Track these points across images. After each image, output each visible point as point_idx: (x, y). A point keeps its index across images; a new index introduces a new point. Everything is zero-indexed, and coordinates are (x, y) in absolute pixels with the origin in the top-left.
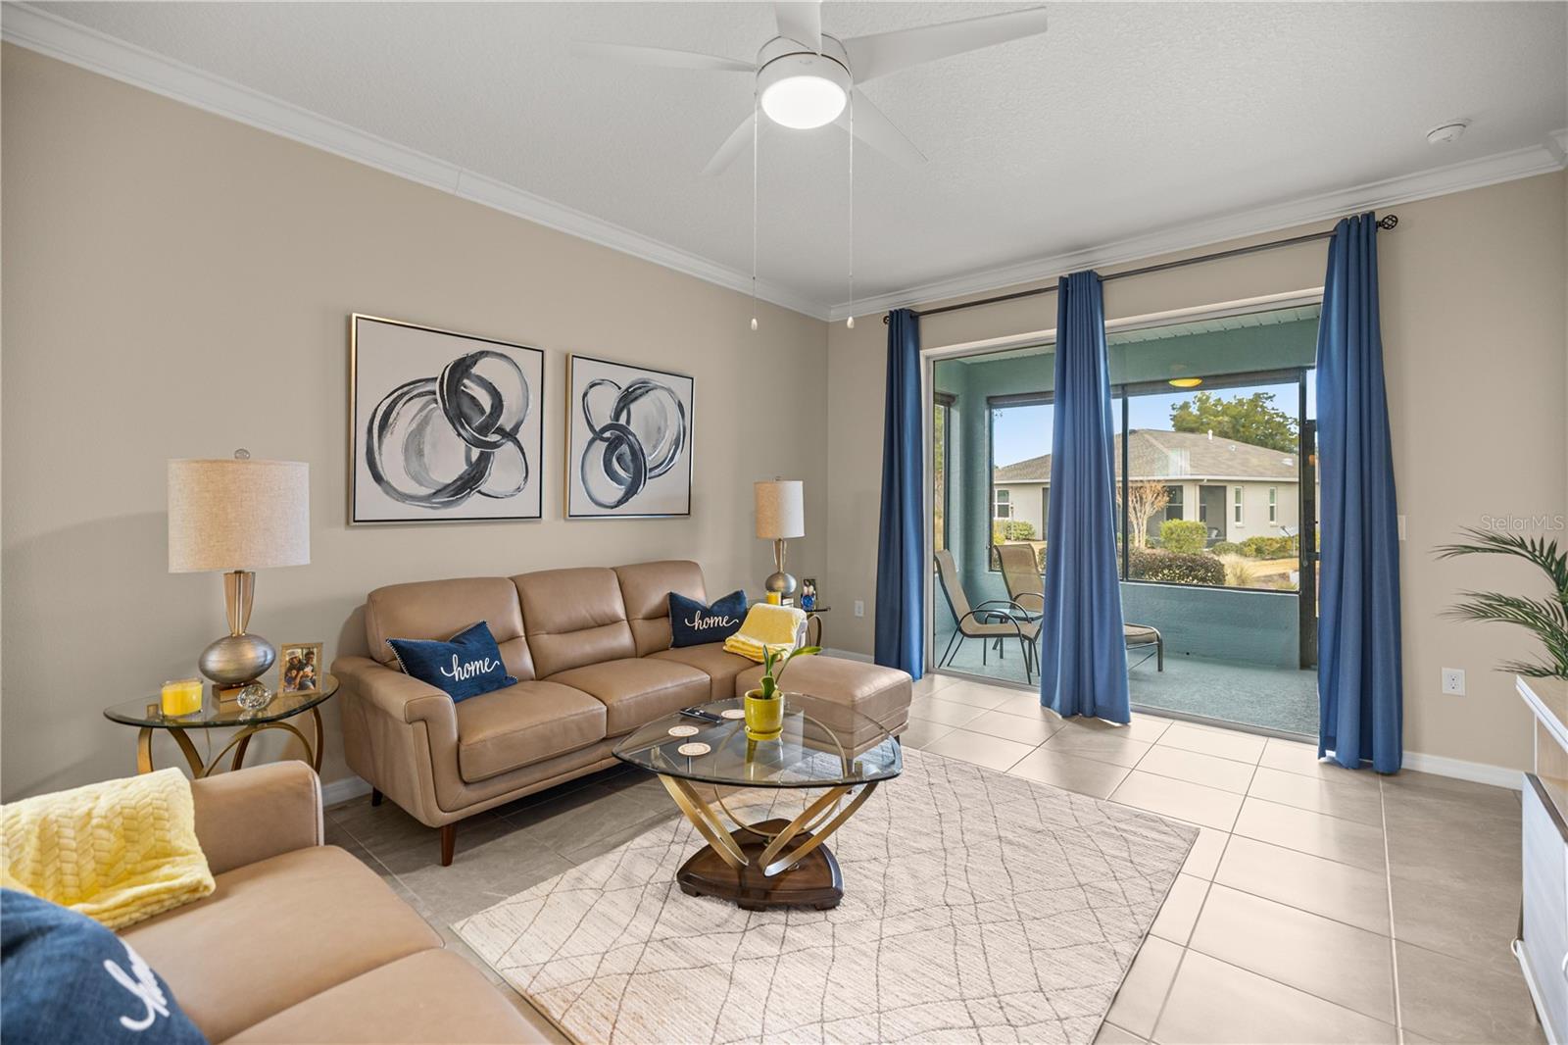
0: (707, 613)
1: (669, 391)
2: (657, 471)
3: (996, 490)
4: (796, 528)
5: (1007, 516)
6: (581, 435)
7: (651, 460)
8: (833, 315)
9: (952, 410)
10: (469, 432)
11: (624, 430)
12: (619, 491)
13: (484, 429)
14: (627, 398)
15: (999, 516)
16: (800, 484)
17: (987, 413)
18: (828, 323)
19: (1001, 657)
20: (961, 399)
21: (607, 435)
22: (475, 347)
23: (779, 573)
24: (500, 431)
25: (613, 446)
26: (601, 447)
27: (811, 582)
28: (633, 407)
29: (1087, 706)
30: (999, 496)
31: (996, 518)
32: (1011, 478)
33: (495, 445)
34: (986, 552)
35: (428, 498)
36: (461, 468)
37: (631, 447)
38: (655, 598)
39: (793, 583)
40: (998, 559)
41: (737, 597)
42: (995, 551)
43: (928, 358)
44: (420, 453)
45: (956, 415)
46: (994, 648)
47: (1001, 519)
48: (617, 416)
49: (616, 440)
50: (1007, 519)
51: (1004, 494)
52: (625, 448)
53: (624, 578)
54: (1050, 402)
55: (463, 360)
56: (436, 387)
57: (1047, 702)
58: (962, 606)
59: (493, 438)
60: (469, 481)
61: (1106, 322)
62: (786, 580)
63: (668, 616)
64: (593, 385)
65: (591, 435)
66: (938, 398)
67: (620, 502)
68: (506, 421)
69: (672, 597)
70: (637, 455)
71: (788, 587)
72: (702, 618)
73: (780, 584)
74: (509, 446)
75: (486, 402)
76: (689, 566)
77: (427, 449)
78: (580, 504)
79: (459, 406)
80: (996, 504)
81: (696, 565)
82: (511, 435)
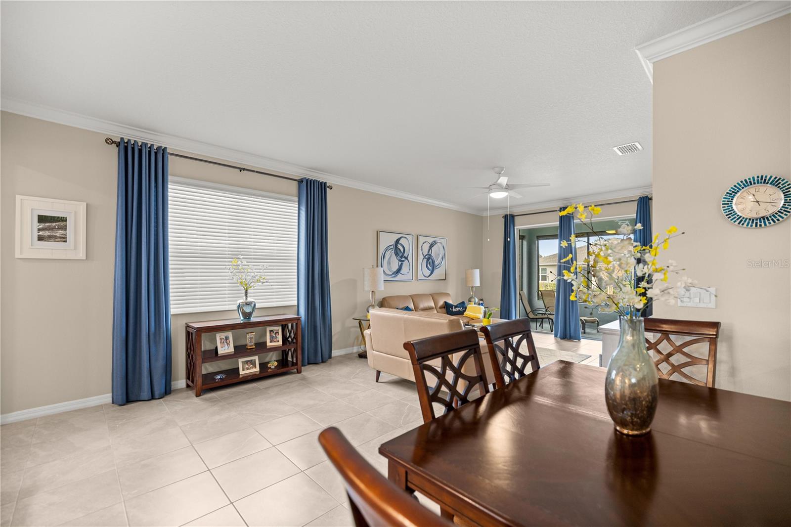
0: (456, 307)
1: (441, 243)
2: (438, 267)
3: (540, 268)
4: (478, 284)
5: (546, 280)
6: (421, 257)
7: (436, 263)
8: (484, 214)
9: (523, 241)
10: (399, 258)
11: (430, 255)
12: (429, 272)
13: (401, 257)
14: (431, 246)
15: (542, 280)
16: (478, 270)
17: (537, 242)
18: (482, 217)
19: (542, 328)
20: (527, 237)
21: (427, 257)
22: (399, 236)
23: (472, 297)
24: (405, 257)
25: (428, 259)
26: (425, 260)
27: (482, 300)
28: (433, 248)
29: (568, 336)
30: (542, 271)
31: (540, 281)
32: (548, 262)
33: (403, 261)
34: (537, 293)
35: (391, 275)
36: (397, 267)
37: (432, 260)
38: (441, 303)
39: (477, 300)
40: (541, 295)
41: (463, 303)
42: (540, 292)
43: (517, 229)
44: (390, 263)
45: (525, 243)
46: (540, 326)
47: (543, 282)
48: (429, 252)
49: (429, 259)
50: (545, 282)
51: (545, 270)
52: (430, 260)
53: (434, 296)
54: (557, 238)
55: (397, 240)
56: (392, 247)
57: (556, 336)
58: (529, 309)
59: (403, 259)
60: (398, 271)
61: (574, 221)
62: (475, 299)
63: (444, 308)
64: (424, 243)
65: (423, 257)
66: (521, 237)
67: (429, 276)
68: (406, 255)
69: (445, 302)
70: (433, 262)
71: (475, 301)
72: (455, 308)
73: (473, 300)
74: (406, 261)
75: (402, 250)
76: (447, 294)
77: (391, 263)
78: (421, 276)
79: (397, 251)
80: (540, 274)
81: (449, 294)
82: (406, 258)
